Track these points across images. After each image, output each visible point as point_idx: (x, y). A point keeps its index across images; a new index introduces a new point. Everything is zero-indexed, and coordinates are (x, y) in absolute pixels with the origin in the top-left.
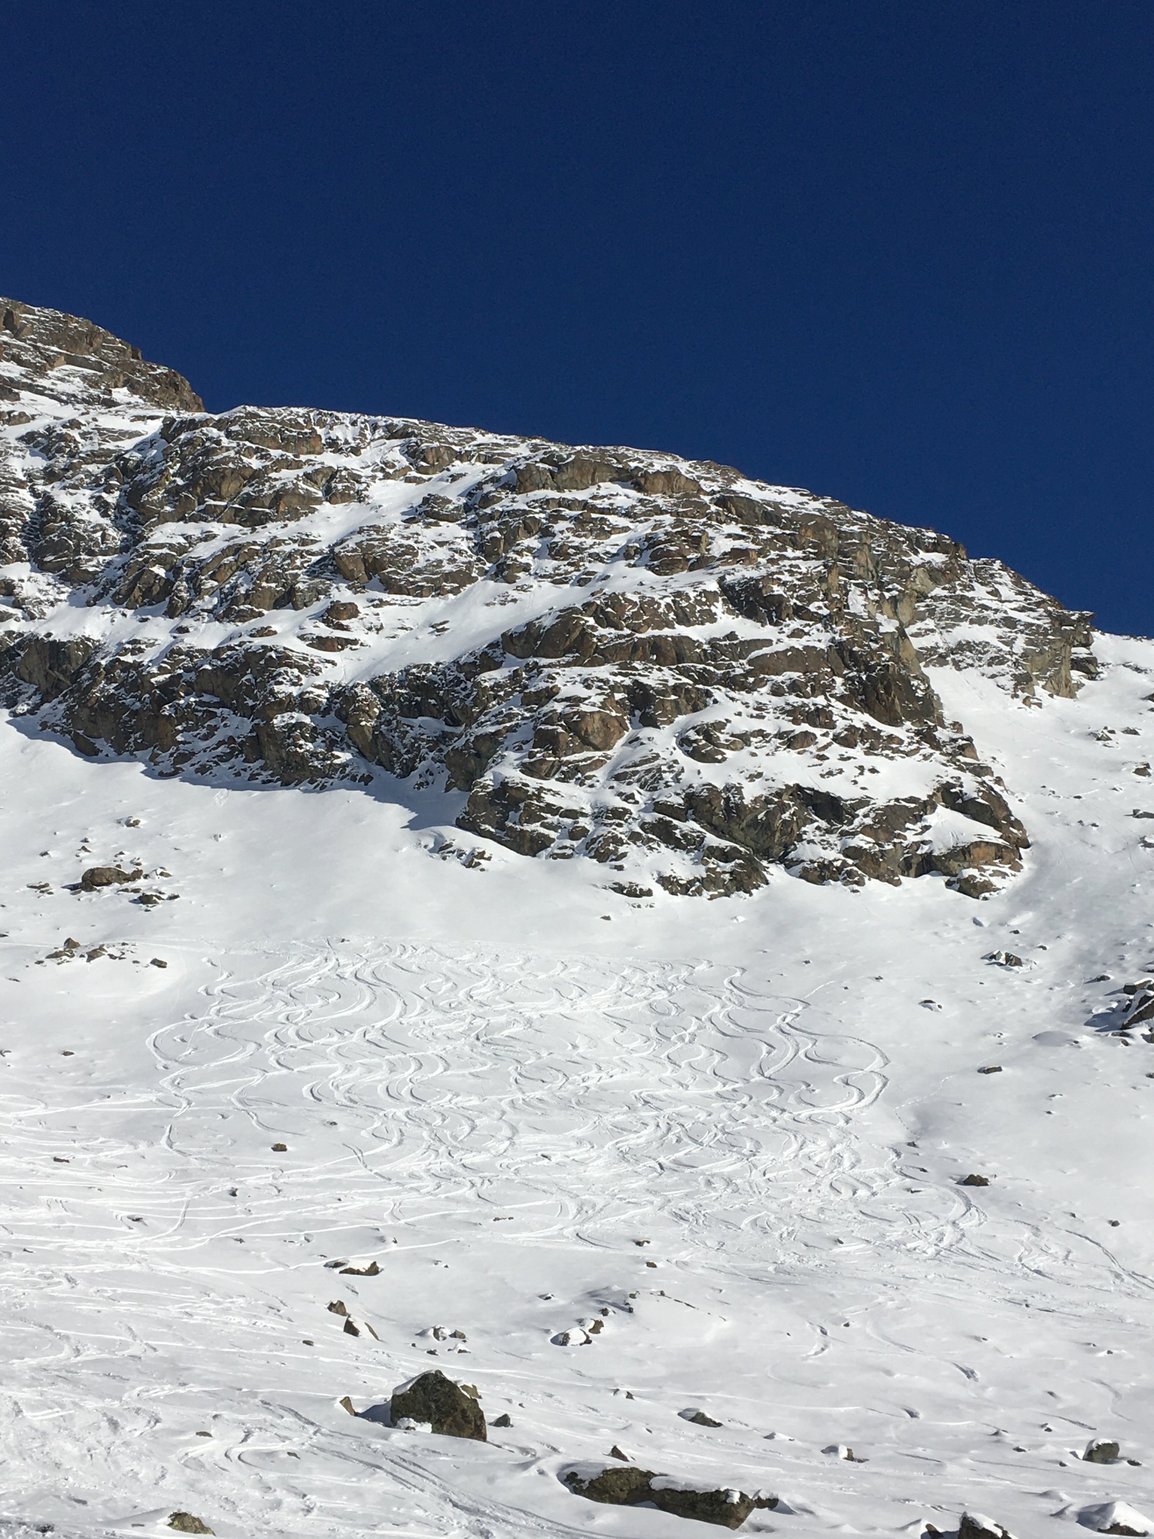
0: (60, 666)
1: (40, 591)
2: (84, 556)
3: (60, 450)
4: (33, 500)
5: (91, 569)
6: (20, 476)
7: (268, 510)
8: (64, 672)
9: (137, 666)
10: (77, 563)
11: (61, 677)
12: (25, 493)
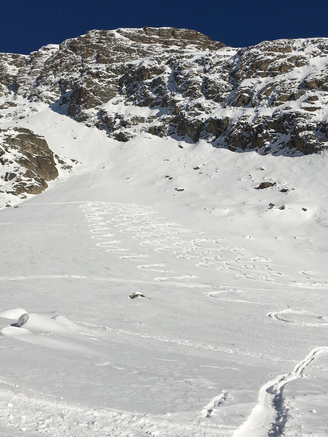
0: (220, 126)
1: (208, 105)
2: (220, 93)
3: (207, 63)
4: (202, 79)
5: (224, 97)
6: (196, 72)
7: (278, 72)
8: (222, 128)
9: (246, 123)
10: (219, 96)
11: (221, 130)
12: (198, 77)
